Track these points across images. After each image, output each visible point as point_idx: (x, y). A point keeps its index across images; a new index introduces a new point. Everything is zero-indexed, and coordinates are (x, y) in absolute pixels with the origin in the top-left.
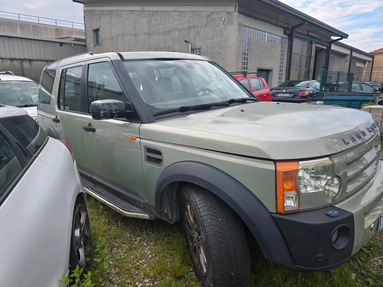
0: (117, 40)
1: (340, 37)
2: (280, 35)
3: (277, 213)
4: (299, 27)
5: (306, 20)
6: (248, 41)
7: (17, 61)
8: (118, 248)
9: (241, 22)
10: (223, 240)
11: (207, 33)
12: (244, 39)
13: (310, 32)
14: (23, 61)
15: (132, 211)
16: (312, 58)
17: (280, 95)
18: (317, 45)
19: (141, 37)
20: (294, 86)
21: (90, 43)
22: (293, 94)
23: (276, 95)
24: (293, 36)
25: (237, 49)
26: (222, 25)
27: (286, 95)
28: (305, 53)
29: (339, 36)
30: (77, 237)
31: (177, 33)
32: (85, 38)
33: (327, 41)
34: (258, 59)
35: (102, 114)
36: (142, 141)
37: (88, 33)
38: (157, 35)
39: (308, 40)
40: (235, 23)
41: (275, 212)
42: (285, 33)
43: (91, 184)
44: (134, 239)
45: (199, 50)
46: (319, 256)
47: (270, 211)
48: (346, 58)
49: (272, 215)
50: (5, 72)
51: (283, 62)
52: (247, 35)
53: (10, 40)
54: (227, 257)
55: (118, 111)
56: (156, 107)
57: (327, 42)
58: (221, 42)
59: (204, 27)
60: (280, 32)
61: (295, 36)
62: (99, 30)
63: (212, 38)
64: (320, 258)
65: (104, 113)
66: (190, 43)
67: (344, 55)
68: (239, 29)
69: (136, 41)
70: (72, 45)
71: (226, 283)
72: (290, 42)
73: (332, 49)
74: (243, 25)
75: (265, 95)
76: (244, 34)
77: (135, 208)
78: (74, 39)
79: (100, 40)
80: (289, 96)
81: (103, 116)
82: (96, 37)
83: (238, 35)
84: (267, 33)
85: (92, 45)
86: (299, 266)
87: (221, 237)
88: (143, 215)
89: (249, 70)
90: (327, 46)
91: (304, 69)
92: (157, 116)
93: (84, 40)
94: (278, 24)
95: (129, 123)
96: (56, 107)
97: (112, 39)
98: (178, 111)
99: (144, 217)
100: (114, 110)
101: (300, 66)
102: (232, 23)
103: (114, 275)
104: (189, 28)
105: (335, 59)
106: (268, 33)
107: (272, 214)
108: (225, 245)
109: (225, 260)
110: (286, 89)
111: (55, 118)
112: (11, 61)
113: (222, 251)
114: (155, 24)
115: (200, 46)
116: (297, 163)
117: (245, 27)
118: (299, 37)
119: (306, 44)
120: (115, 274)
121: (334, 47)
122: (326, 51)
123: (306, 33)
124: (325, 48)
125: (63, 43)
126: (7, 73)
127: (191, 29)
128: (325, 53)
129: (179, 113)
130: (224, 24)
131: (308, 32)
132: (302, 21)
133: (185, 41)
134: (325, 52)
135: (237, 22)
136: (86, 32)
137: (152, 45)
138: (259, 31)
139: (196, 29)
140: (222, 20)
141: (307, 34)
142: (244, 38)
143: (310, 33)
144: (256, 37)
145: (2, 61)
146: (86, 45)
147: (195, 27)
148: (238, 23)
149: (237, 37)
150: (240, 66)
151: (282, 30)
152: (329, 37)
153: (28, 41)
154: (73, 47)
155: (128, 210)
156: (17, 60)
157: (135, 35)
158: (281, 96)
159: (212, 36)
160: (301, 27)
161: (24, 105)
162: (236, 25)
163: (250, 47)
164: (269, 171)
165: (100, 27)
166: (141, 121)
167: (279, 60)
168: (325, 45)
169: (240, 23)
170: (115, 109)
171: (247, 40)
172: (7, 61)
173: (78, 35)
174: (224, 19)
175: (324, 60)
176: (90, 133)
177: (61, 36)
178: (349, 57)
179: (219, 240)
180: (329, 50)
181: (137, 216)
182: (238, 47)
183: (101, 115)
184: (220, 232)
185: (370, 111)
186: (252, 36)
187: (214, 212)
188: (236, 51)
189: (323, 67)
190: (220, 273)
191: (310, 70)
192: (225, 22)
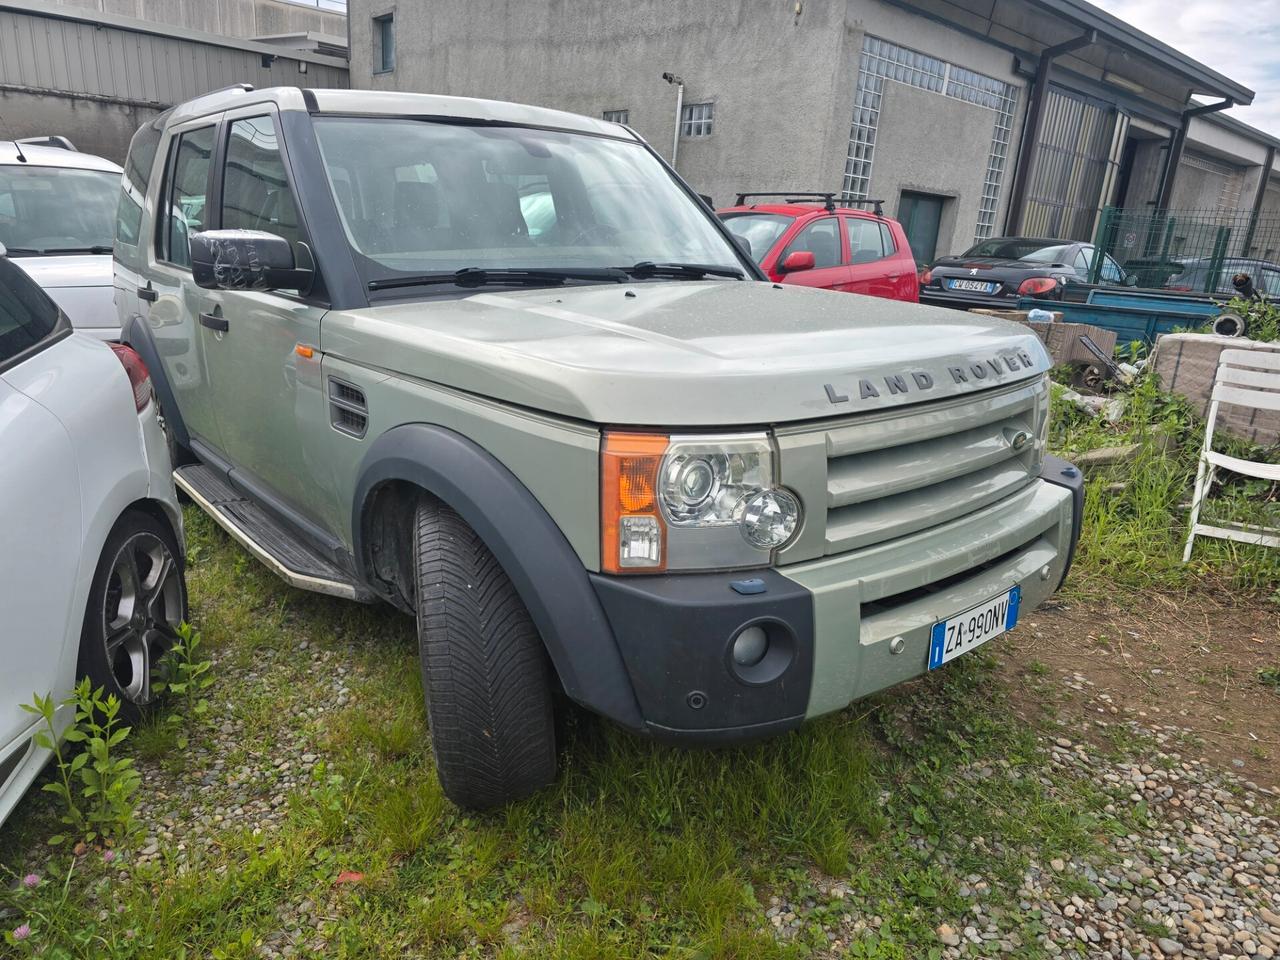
0: (447, 58)
1: (1223, 100)
2: (1000, 78)
3: (602, 573)
4: (1073, 52)
5: (1094, 29)
6: (875, 90)
7: (120, 108)
8: (262, 672)
9: (856, 22)
10: (464, 639)
11: (738, 51)
12: (863, 83)
13: (1112, 72)
14: (139, 109)
15: (312, 572)
16: (1109, 165)
17: (958, 284)
18: (1135, 122)
19: (524, 54)
20: (1016, 259)
21: (362, 60)
22: (1001, 283)
23: (946, 284)
24: (1046, 85)
25: (831, 114)
26: (791, 28)
27: (979, 287)
28: (1084, 147)
29: (1219, 94)
30: (125, 619)
31: (640, 47)
32: (346, 46)
33: (1173, 109)
34: (907, 156)
35: (219, 273)
36: (327, 361)
37: (356, 29)
38: (575, 49)
39: (1101, 100)
40: (835, 23)
41: (598, 571)
42: (1016, 70)
43: (229, 495)
44: (316, 656)
45: (710, 112)
46: (696, 694)
47: (588, 567)
48: (1247, 177)
49: (589, 578)
50: (47, 139)
51: (998, 173)
52: (874, 67)
53: (101, 36)
54: (471, 687)
55: (267, 268)
56: (383, 263)
57: (1175, 115)
58: (781, 86)
59: (730, 29)
60: (997, 68)
61: (1051, 82)
62: (391, 20)
63: (756, 69)
64: (697, 701)
65: (224, 268)
66: (680, 84)
67: (1241, 167)
68: (845, 43)
69: (507, 64)
70: (303, 67)
71: (469, 756)
72: (1031, 103)
73: (1189, 139)
74: (859, 32)
75: (895, 281)
76: (865, 64)
77: (325, 567)
78: (316, 47)
79: (393, 56)
80: (989, 290)
81: (222, 277)
82: (381, 45)
83: (841, 64)
84: (948, 66)
85: (368, 71)
86: (652, 723)
87: (460, 630)
88: (339, 585)
89: (870, 191)
90: (1172, 129)
91: (1073, 204)
92: (379, 291)
93: (342, 52)
94: (993, 36)
95: (306, 307)
96: (151, 251)
97: (432, 53)
98: (450, 282)
99: (342, 592)
100: (256, 263)
101: (1062, 191)
102: (824, 22)
103: (226, 736)
104: (682, 31)
105: (1208, 176)
106: (952, 64)
107: (591, 576)
108: (470, 653)
109: (463, 693)
110: (980, 267)
111: (146, 286)
112: (101, 106)
113: (458, 670)
114: (575, 10)
115: (710, 98)
116: (664, 439)
117: (868, 39)
118: (1067, 89)
119: (1093, 114)
120: (230, 735)
121: (1197, 132)
122: (1166, 144)
123: (1096, 75)
124: (1165, 133)
125: (273, 56)
126: (55, 143)
127: (689, 35)
128: (1164, 152)
129: (452, 286)
130: (796, 24)
131: (1106, 71)
132: (1078, 34)
133: (665, 76)
134: (1163, 148)
135: (841, 21)
136: (351, 24)
137: (557, 81)
138: (920, 58)
139: (703, 38)
140: (791, 9)
141: (1099, 79)
142: (864, 77)
143: (1111, 78)
144: (909, 79)
145: (73, 105)
146: (348, 70)
147: (701, 26)
148: (844, 23)
149: (836, 73)
150: (839, 174)
151: (1007, 59)
152: (1185, 95)
153: (157, 42)
154: (306, 72)
155: (299, 569)
156: (121, 104)
157: (507, 45)
158: (963, 288)
159: (755, 65)
160: (1080, 52)
161: (90, 247)
162: (835, 28)
163: (882, 111)
164: (584, 451)
165: (395, 8)
166: (329, 301)
167: (984, 166)
168: (1163, 125)
169: (851, 22)
170: (257, 260)
171: (872, 84)
172: (87, 107)
173: (333, 34)
174: (797, 8)
175: (1157, 177)
176: (218, 334)
177: (277, 33)
178: (1259, 173)
179: (453, 639)
180: (1178, 143)
181: (324, 587)
182: (836, 109)
183: (216, 275)
184: (461, 617)
185: (1181, 349)
186: (892, 73)
187: (458, 566)
188: (830, 121)
189: (1149, 203)
190: (451, 726)
191: (1097, 209)
192: (802, 17)
